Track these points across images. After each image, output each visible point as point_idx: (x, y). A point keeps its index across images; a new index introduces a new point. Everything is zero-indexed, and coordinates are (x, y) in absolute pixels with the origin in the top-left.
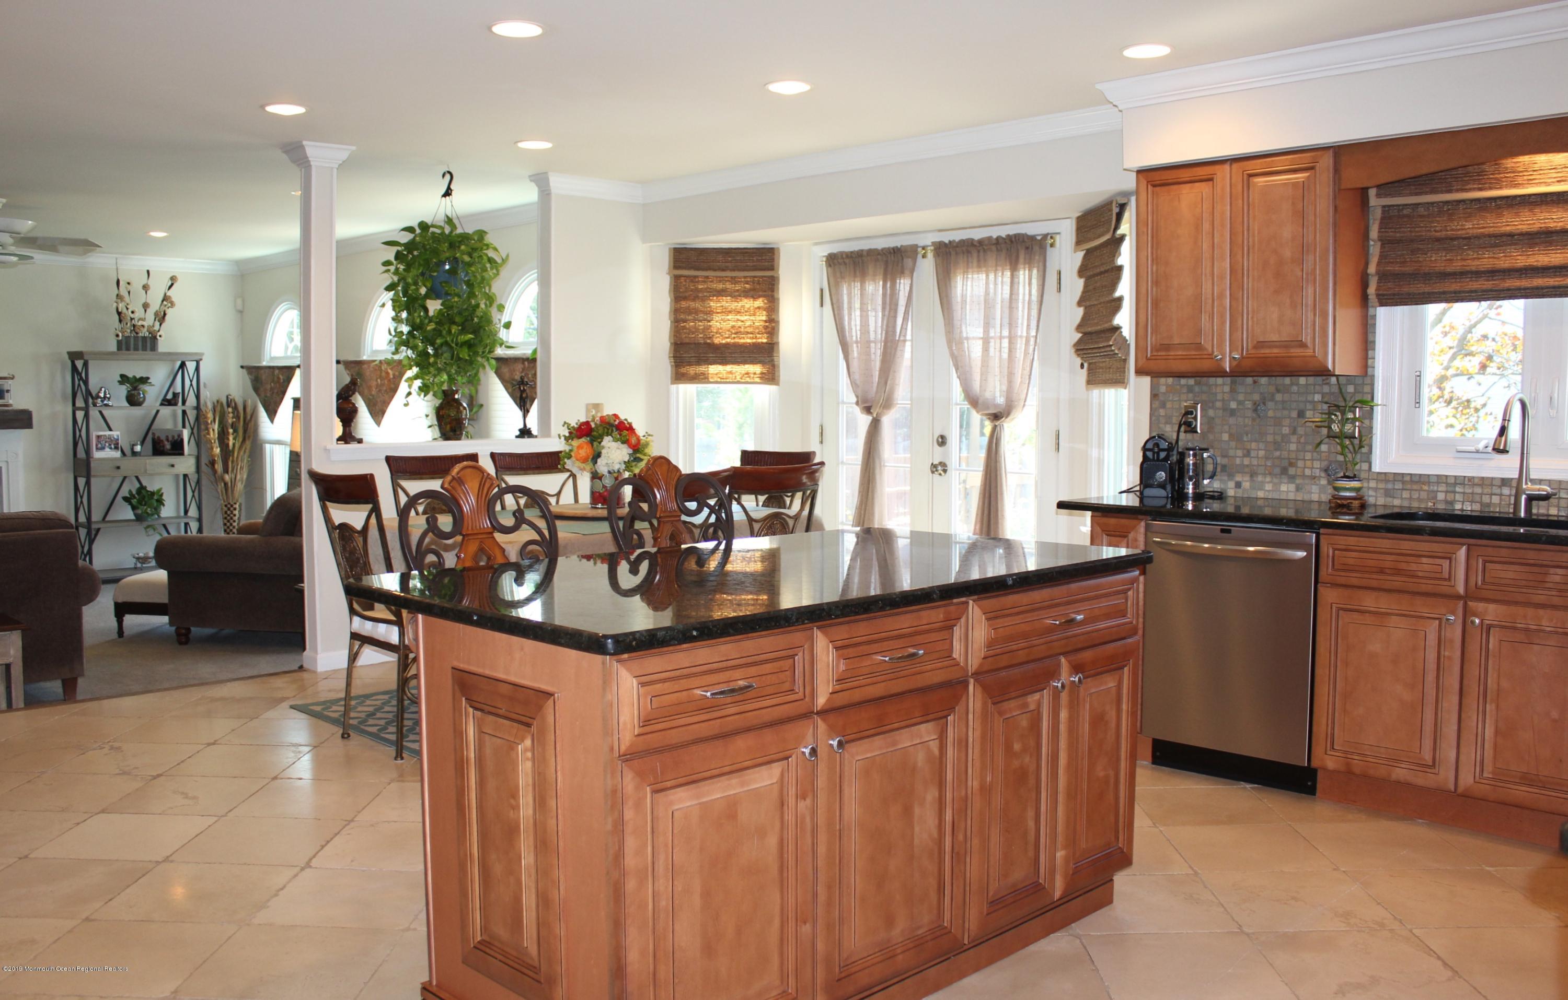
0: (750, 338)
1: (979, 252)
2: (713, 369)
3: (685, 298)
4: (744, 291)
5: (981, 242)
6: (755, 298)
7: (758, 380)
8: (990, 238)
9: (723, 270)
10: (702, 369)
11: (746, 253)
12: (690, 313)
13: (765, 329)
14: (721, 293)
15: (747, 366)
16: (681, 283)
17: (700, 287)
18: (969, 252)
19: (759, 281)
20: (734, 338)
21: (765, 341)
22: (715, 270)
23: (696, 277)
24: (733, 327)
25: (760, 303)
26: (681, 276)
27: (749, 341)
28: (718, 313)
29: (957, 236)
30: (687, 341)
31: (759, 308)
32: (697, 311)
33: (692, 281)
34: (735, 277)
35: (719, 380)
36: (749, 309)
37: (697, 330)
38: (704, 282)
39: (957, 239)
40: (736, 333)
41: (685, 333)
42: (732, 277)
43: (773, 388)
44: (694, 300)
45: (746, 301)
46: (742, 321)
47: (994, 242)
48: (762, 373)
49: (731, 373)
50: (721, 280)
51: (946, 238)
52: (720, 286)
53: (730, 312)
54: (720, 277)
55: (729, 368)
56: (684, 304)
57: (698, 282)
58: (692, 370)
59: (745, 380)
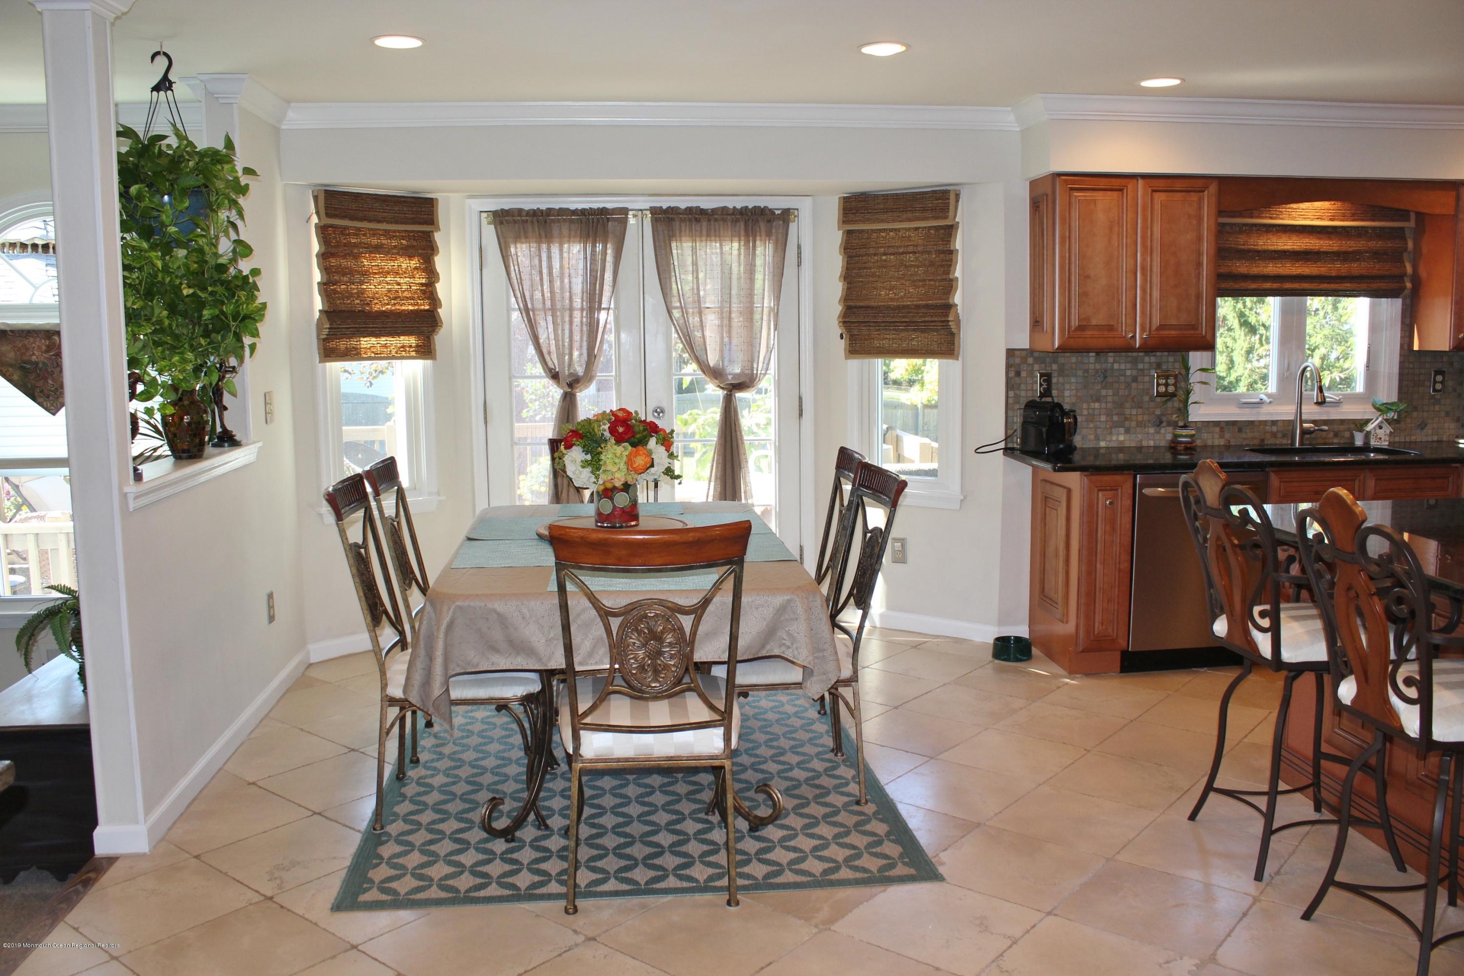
0: (412, 305)
1: (709, 220)
2: (366, 342)
3: (333, 255)
4: (402, 249)
5: (714, 211)
6: (411, 257)
7: (413, 354)
8: (724, 208)
9: (379, 222)
10: (353, 342)
11: (405, 202)
12: (344, 274)
13: (424, 294)
14: (378, 249)
15: (402, 338)
16: (330, 234)
17: (353, 241)
18: (698, 221)
19: (414, 236)
20: (395, 304)
21: (427, 307)
22: (370, 221)
23: (346, 228)
24: (389, 291)
25: (414, 263)
26: (332, 226)
27: (411, 308)
28: (375, 273)
29: (683, 203)
30: (343, 308)
31: (416, 268)
32: (351, 272)
33: (342, 234)
34: (389, 231)
35: (373, 355)
36: (407, 269)
37: (351, 295)
38: (356, 235)
39: (683, 206)
40: (395, 299)
41: (339, 298)
42: (385, 231)
43: (429, 362)
44: (344, 257)
45: (402, 260)
46: (399, 284)
47: (731, 212)
48: (417, 346)
49: (385, 346)
50: (374, 233)
51: (665, 203)
52: (375, 241)
53: (388, 273)
54: (372, 230)
55: (383, 340)
56: (334, 262)
57: (349, 234)
58: (343, 344)
59: (401, 354)
